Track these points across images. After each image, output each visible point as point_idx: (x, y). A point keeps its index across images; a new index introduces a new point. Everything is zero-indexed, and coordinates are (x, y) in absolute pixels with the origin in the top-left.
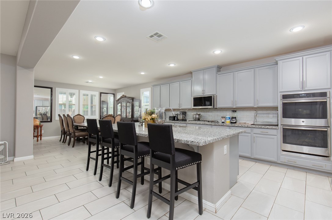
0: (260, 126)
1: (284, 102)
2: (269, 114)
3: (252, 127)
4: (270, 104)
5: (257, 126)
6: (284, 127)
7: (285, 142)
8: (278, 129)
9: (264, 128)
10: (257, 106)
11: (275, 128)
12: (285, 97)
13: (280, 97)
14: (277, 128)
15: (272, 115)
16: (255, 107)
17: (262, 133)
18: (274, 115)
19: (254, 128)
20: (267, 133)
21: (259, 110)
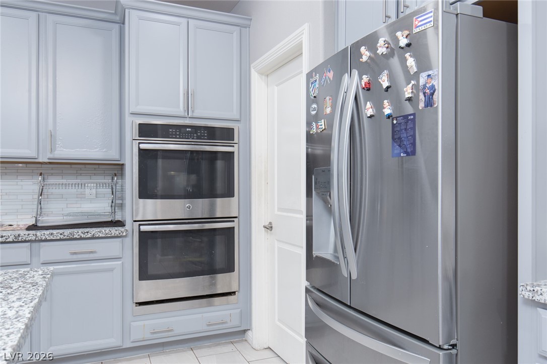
0: (67, 232)
1: (143, 146)
2: (83, 185)
3: (35, 241)
4: (95, 153)
5: (55, 232)
6: (143, 228)
7: (144, 275)
8: (125, 236)
9: (81, 239)
10: (51, 156)
11: (117, 233)
12: (146, 131)
13: (131, 132)
14: (124, 234)
15: (94, 191)
16: (40, 160)
17: (75, 257)
18: (101, 190)
19: (46, 240)
20: (91, 256)
21: (52, 174)
